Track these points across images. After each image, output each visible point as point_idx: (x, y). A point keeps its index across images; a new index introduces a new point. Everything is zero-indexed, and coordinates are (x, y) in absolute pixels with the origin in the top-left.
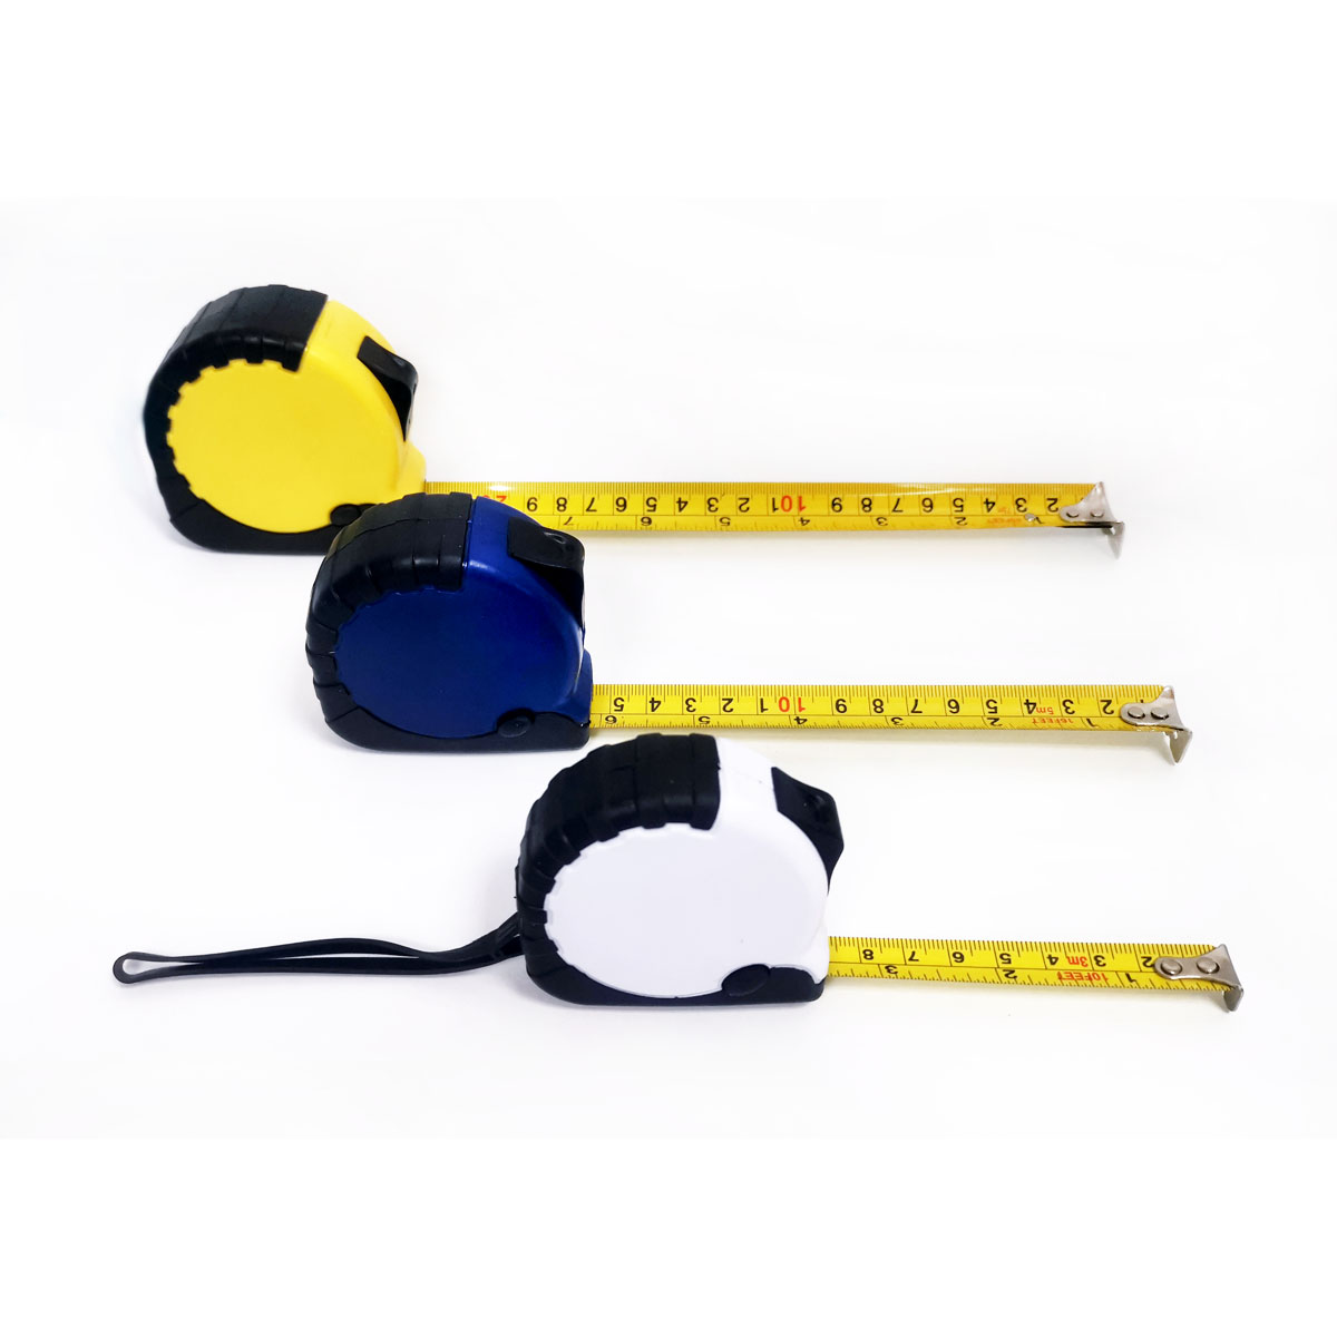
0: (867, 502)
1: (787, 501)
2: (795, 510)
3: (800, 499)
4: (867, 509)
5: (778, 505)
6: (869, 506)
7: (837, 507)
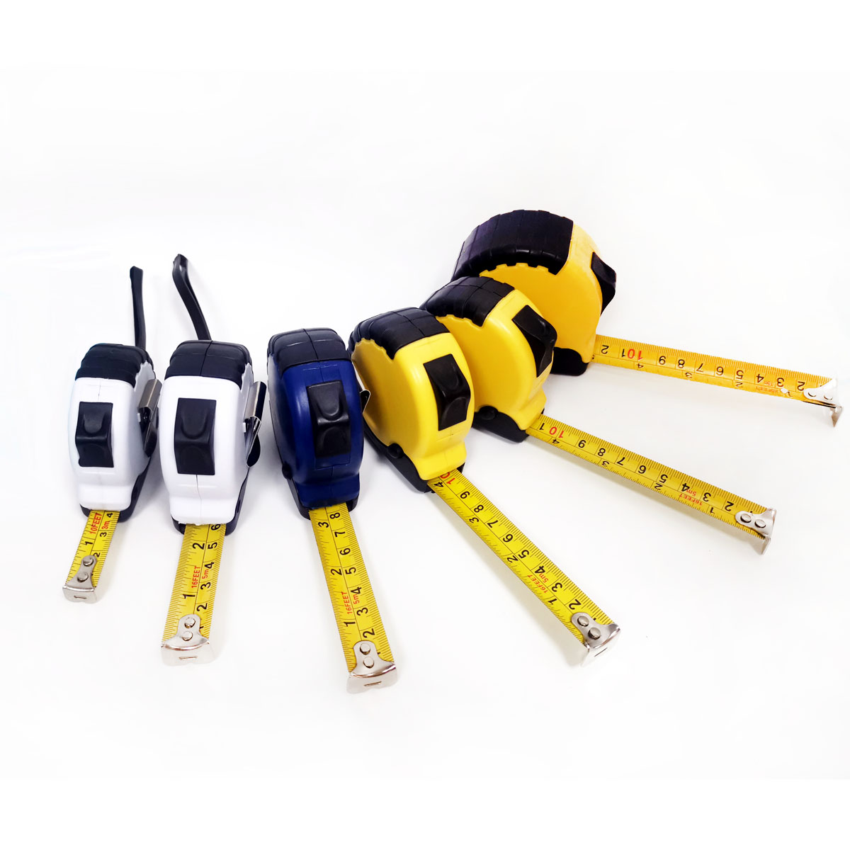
0: (681, 362)
1: (632, 352)
2: (636, 357)
3: (640, 352)
4: (681, 366)
5: (625, 354)
6: (682, 365)
7: (662, 362)
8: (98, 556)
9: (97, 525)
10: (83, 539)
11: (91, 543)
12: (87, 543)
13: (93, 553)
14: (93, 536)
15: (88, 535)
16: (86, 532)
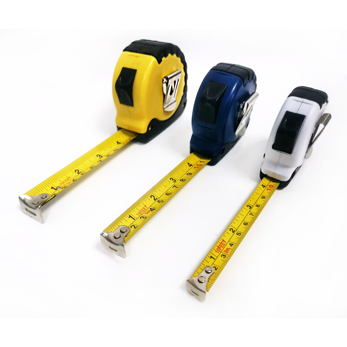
8: (216, 269)
9: (221, 248)
10: (210, 253)
11: (214, 259)
12: (211, 257)
13: (213, 266)
14: (217, 254)
15: (214, 252)
16: (213, 250)
